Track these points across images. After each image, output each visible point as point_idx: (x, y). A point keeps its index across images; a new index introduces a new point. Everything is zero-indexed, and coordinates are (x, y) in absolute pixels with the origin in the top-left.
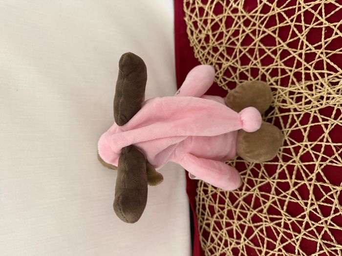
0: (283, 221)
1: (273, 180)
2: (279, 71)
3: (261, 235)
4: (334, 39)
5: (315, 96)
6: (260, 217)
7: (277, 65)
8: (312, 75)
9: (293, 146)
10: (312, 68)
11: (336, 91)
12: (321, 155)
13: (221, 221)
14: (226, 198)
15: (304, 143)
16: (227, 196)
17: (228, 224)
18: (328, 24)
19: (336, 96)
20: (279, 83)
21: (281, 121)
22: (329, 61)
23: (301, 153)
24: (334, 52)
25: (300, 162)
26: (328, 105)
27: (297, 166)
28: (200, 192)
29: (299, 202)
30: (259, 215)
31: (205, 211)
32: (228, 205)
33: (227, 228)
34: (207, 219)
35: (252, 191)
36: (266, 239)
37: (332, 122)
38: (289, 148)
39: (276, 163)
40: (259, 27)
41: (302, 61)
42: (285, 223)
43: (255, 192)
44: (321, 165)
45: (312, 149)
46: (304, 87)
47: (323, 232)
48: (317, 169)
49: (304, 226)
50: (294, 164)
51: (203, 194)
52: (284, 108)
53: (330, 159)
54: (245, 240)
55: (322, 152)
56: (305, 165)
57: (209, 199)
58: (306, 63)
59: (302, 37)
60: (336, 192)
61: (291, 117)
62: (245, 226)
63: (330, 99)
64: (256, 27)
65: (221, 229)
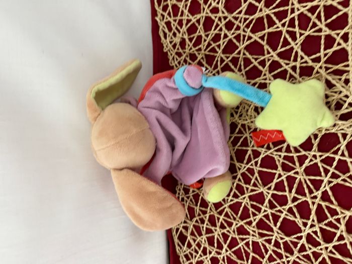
0: (274, 238)
3: (246, 248)
6: (248, 230)
9: (298, 154)
12: (332, 170)
15: (312, 153)
25: (304, 174)
27: (300, 179)
29: (296, 220)
35: (241, 199)
36: (252, 254)
38: (293, 157)
39: (274, 171)
43: (245, 200)
44: (330, 182)
45: (322, 161)
47: (320, 259)
48: (325, 187)
53: (343, 177)
54: (227, 251)
55: (333, 167)
56: (309, 180)
60: (344, 217)
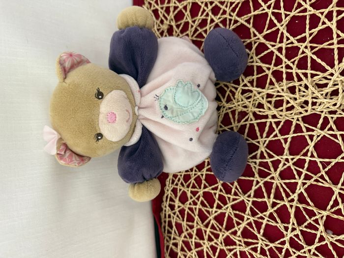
1: (248, 199)
2: (255, 68)
4: (321, 30)
5: (298, 101)
7: (253, 62)
8: (294, 75)
10: (295, 66)
11: (324, 95)
13: (190, 240)
14: (195, 215)
16: (197, 212)
17: (198, 245)
18: (313, 11)
19: (325, 101)
20: (255, 84)
21: (257, 128)
22: (315, 57)
23: (281, 168)
24: (321, 46)
26: (314, 112)
28: (166, 207)
30: (232, 237)
31: (172, 229)
32: (197, 223)
33: (197, 250)
34: (174, 239)
37: (318, 133)
40: (230, 15)
41: (283, 57)
42: (262, 248)
46: (285, 90)
49: (283, 253)
50: (273, 181)
51: (168, 209)
52: (261, 114)
57: (176, 215)
58: (286, 60)
59: (282, 27)
61: (268, 124)
62: (217, 248)
63: (317, 104)
64: (227, 16)
65: (190, 249)
